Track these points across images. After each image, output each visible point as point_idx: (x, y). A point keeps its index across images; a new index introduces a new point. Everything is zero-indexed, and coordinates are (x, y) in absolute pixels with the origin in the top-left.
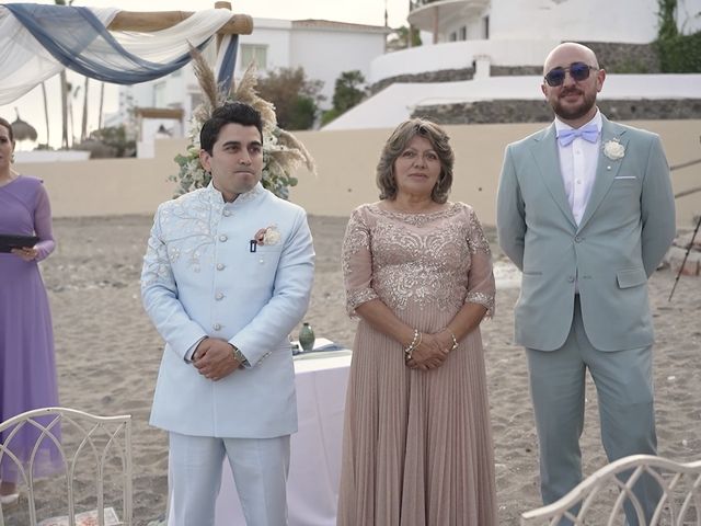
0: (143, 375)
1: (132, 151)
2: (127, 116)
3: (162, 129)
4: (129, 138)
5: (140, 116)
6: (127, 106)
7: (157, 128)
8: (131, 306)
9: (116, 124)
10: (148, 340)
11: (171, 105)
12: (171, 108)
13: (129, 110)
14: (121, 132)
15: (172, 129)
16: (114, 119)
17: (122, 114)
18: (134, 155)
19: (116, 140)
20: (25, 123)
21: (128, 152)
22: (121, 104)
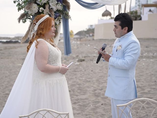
0: (151, 89)
1: (140, 18)
2: (138, 7)
3: (150, 11)
4: (138, 14)
5: (143, 7)
6: (138, 4)
7: (148, 10)
8: (143, 67)
9: (134, 10)
10: (151, 78)
11: (154, 2)
12: (153, 3)
13: (139, 5)
14: (136, 12)
15: (153, 10)
16: (133, 8)
17: (136, 6)
18: (141, 19)
19: (135, 15)
20: (108, 11)
21: (138, 18)
22: (136, 3)
